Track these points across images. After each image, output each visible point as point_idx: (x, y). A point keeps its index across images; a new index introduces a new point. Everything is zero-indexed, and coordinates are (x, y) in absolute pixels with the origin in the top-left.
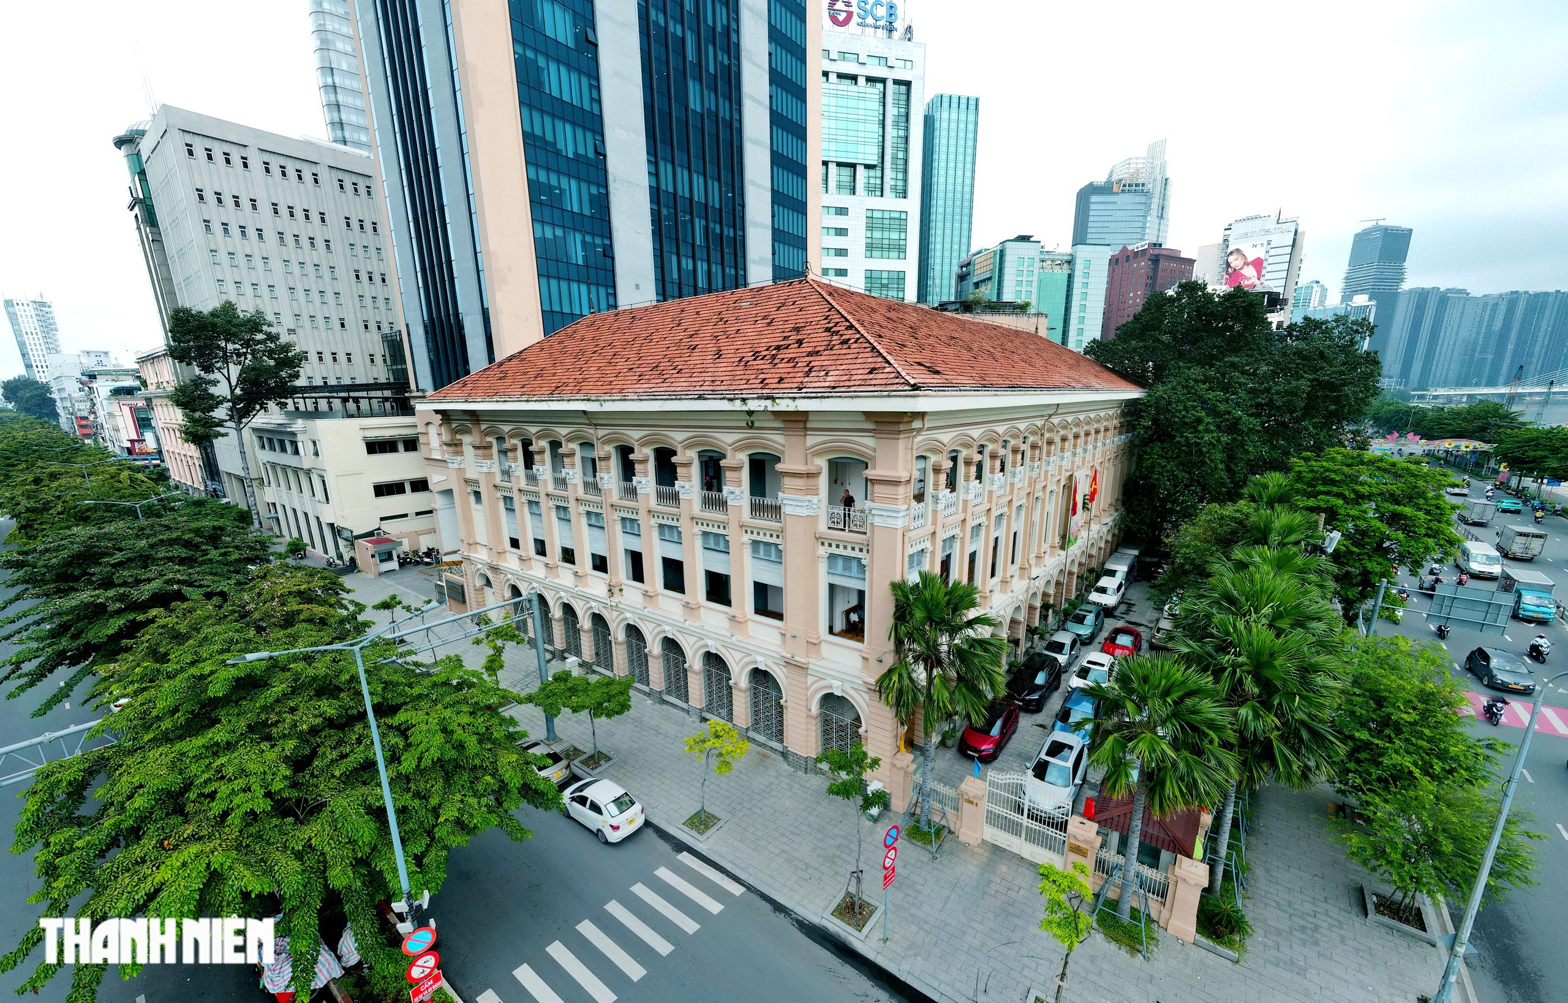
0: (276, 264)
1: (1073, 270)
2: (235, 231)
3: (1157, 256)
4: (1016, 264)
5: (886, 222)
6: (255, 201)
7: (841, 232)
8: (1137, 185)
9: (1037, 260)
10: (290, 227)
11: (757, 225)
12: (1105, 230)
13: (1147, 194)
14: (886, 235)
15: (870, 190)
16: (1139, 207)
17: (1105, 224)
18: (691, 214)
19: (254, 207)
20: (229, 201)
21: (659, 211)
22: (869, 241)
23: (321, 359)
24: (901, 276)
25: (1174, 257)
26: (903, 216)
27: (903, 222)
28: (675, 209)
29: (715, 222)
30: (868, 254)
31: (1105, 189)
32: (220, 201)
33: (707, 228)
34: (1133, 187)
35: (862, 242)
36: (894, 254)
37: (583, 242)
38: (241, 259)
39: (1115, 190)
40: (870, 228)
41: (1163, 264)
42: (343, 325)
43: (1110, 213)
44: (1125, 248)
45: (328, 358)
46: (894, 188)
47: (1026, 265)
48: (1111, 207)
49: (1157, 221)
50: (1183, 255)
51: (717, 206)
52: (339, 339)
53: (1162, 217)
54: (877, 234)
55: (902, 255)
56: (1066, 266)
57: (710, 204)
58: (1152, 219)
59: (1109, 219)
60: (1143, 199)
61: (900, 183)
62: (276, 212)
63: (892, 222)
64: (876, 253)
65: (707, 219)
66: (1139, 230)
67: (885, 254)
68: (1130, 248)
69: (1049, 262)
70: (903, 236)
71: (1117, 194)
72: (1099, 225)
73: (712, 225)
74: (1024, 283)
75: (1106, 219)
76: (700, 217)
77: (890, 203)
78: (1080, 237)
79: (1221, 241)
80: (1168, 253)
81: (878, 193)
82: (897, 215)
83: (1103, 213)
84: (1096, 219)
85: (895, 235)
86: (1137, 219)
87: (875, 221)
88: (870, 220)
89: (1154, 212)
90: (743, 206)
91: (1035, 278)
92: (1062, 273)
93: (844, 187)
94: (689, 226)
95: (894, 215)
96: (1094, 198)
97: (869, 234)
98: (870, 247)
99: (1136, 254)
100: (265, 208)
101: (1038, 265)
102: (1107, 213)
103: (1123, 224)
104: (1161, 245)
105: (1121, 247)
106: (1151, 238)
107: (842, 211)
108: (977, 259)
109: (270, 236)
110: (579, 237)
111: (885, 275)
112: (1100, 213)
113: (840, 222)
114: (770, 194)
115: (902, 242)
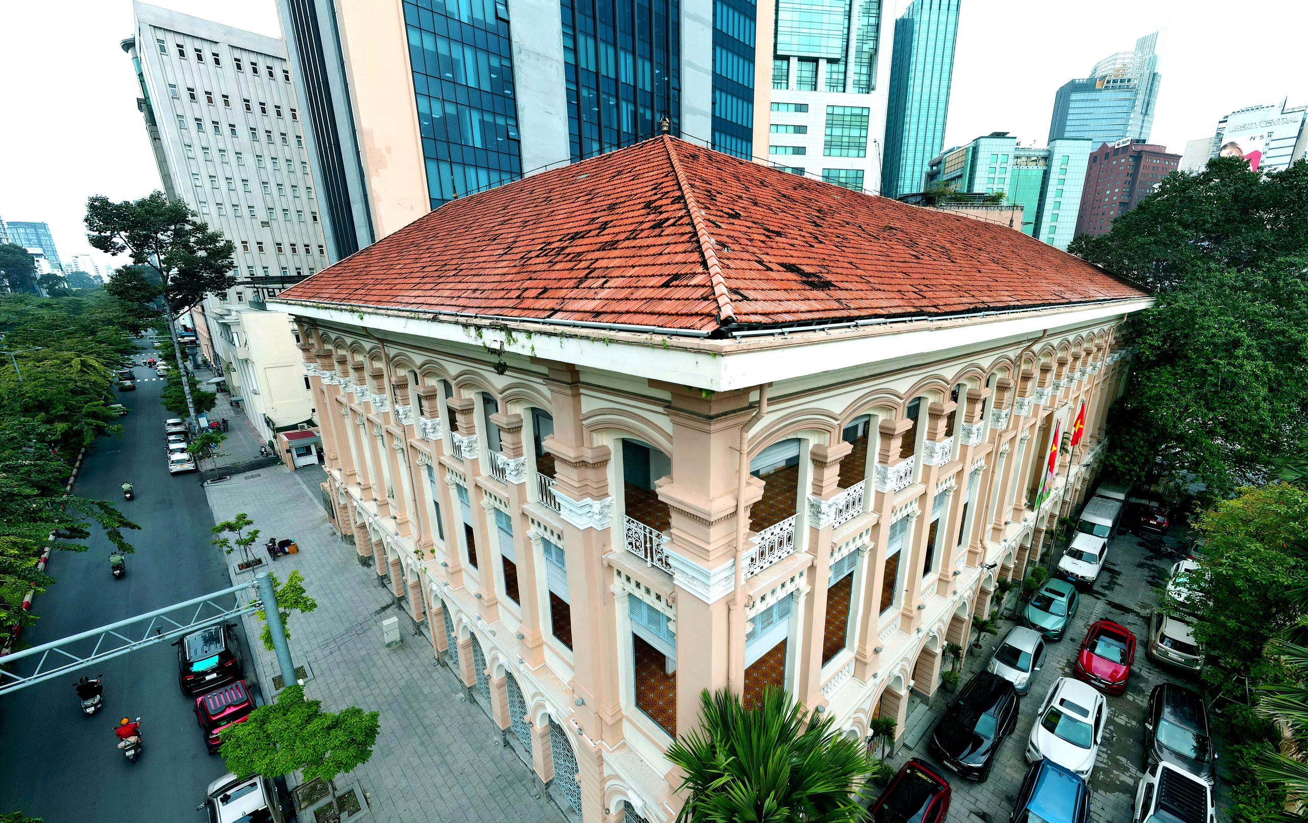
0: (249, 159)
1: (1049, 166)
2: (208, 126)
3: (1140, 152)
4: (988, 161)
5: (847, 118)
6: (227, 97)
7: (800, 129)
8: (1122, 81)
9: (1011, 156)
10: (262, 124)
11: (694, 112)
12: (1084, 128)
13: (1134, 90)
14: (846, 132)
15: (832, 86)
16: (1122, 103)
17: (1084, 122)
18: (617, 97)
19: (227, 103)
20: (202, 97)
21: (578, 93)
22: (829, 138)
23: (294, 251)
24: (860, 174)
25: (1159, 153)
26: (865, 112)
27: (864, 119)
28: (598, 90)
29: (645, 107)
30: (827, 152)
31: (1088, 86)
32: (192, 97)
33: (635, 113)
34: (1118, 83)
35: (822, 139)
36: (853, 152)
37: (482, 123)
38: (215, 154)
39: (1098, 87)
40: (830, 125)
41: (1145, 161)
42: (315, 219)
43: (1091, 110)
44: (1104, 145)
45: (301, 249)
46: (857, 83)
47: (999, 161)
48: (1092, 104)
49: (1141, 117)
50: (1167, 152)
51: (648, 88)
52: (311, 231)
53: (1146, 114)
54: (837, 132)
55: (862, 153)
56: (1042, 162)
57: (640, 86)
58: (1136, 117)
59: (1089, 116)
60: (1128, 95)
61: (864, 78)
62: (248, 108)
63: (853, 119)
64: (835, 151)
65: (635, 104)
66: (1121, 127)
67: (845, 152)
68: (1110, 145)
69: (1024, 159)
70: (864, 133)
71: (1100, 90)
72: (1077, 123)
73: (641, 110)
74: (996, 180)
75: (1086, 116)
76: (627, 101)
77: (853, 98)
78: (1057, 132)
79: (1214, 134)
80: (1152, 149)
81: (841, 89)
82: (858, 111)
83: (1083, 111)
84: (1075, 117)
85: (855, 132)
86: (1119, 115)
87: (835, 118)
88: (830, 117)
89: (1138, 109)
90: (679, 91)
91: (1008, 175)
92: (1036, 171)
93: (806, 83)
94: (615, 110)
95: (855, 111)
96: (1074, 96)
97: (829, 132)
98: (829, 145)
99: (1116, 151)
100: (237, 104)
101: (1011, 161)
102: (1088, 110)
103: (1104, 122)
104: (1144, 141)
105: (1100, 145)
106: (1132, 134)
107: (801, 108)
108: (949, 158)
109: (243, 132)
110: (476, 116)
111: (843, 174)
112: (1080, 111)
113: (799, 119)
114: (711, 78)
115: (862, 140)
